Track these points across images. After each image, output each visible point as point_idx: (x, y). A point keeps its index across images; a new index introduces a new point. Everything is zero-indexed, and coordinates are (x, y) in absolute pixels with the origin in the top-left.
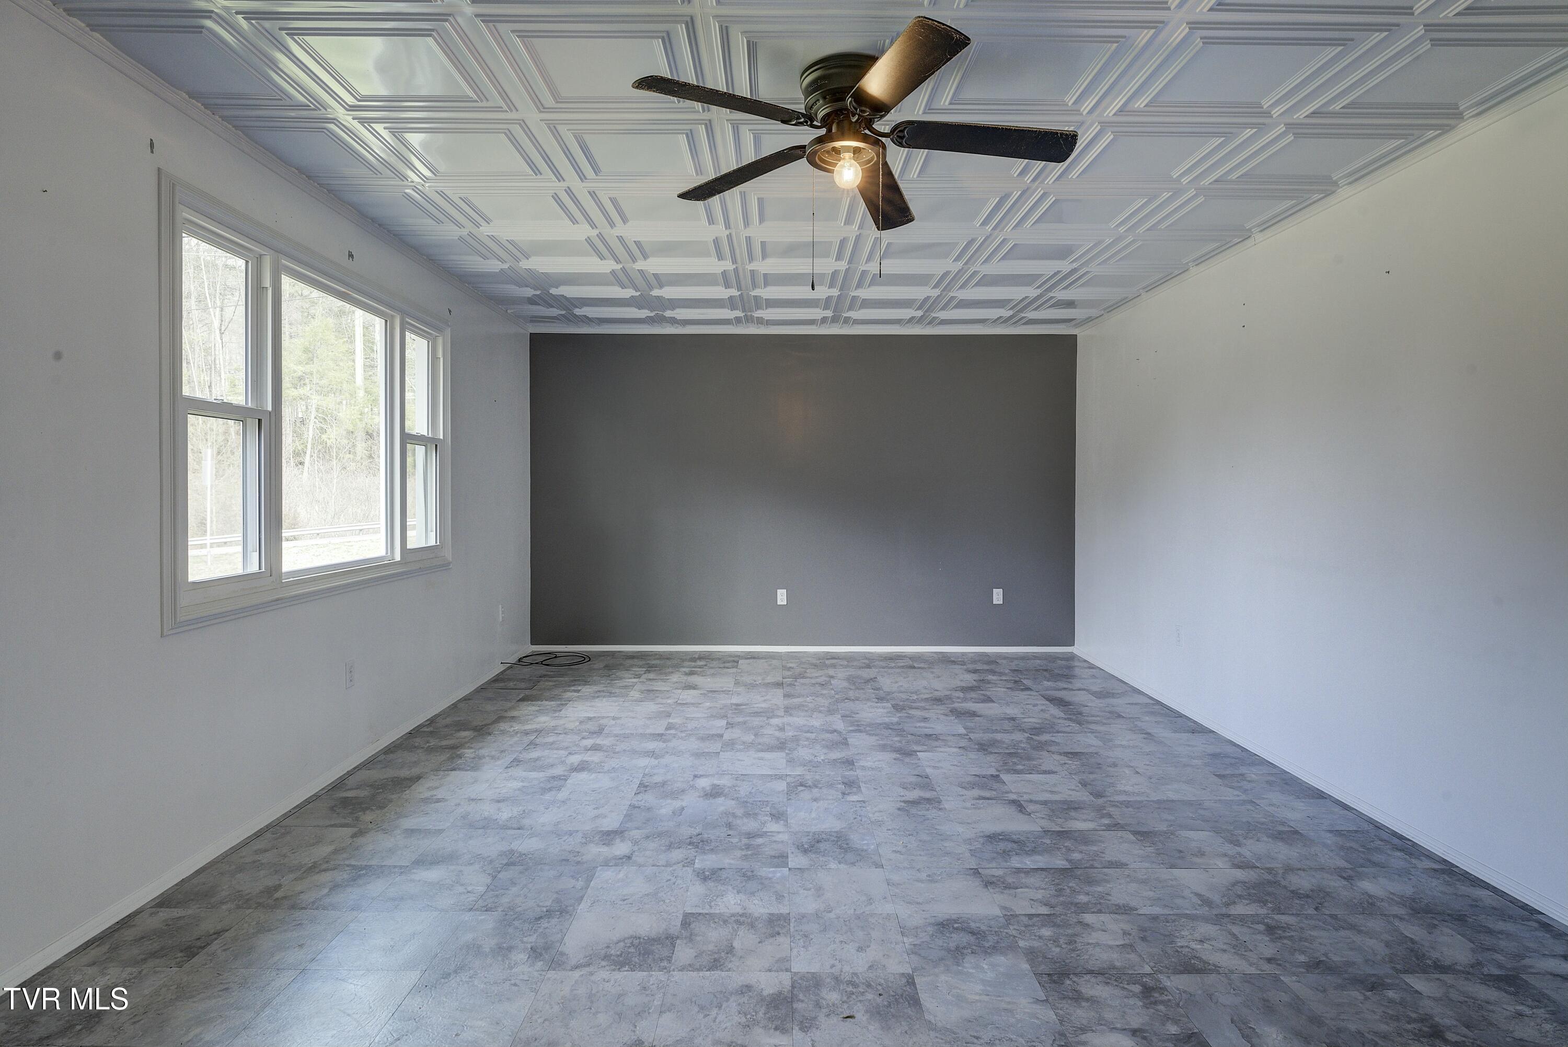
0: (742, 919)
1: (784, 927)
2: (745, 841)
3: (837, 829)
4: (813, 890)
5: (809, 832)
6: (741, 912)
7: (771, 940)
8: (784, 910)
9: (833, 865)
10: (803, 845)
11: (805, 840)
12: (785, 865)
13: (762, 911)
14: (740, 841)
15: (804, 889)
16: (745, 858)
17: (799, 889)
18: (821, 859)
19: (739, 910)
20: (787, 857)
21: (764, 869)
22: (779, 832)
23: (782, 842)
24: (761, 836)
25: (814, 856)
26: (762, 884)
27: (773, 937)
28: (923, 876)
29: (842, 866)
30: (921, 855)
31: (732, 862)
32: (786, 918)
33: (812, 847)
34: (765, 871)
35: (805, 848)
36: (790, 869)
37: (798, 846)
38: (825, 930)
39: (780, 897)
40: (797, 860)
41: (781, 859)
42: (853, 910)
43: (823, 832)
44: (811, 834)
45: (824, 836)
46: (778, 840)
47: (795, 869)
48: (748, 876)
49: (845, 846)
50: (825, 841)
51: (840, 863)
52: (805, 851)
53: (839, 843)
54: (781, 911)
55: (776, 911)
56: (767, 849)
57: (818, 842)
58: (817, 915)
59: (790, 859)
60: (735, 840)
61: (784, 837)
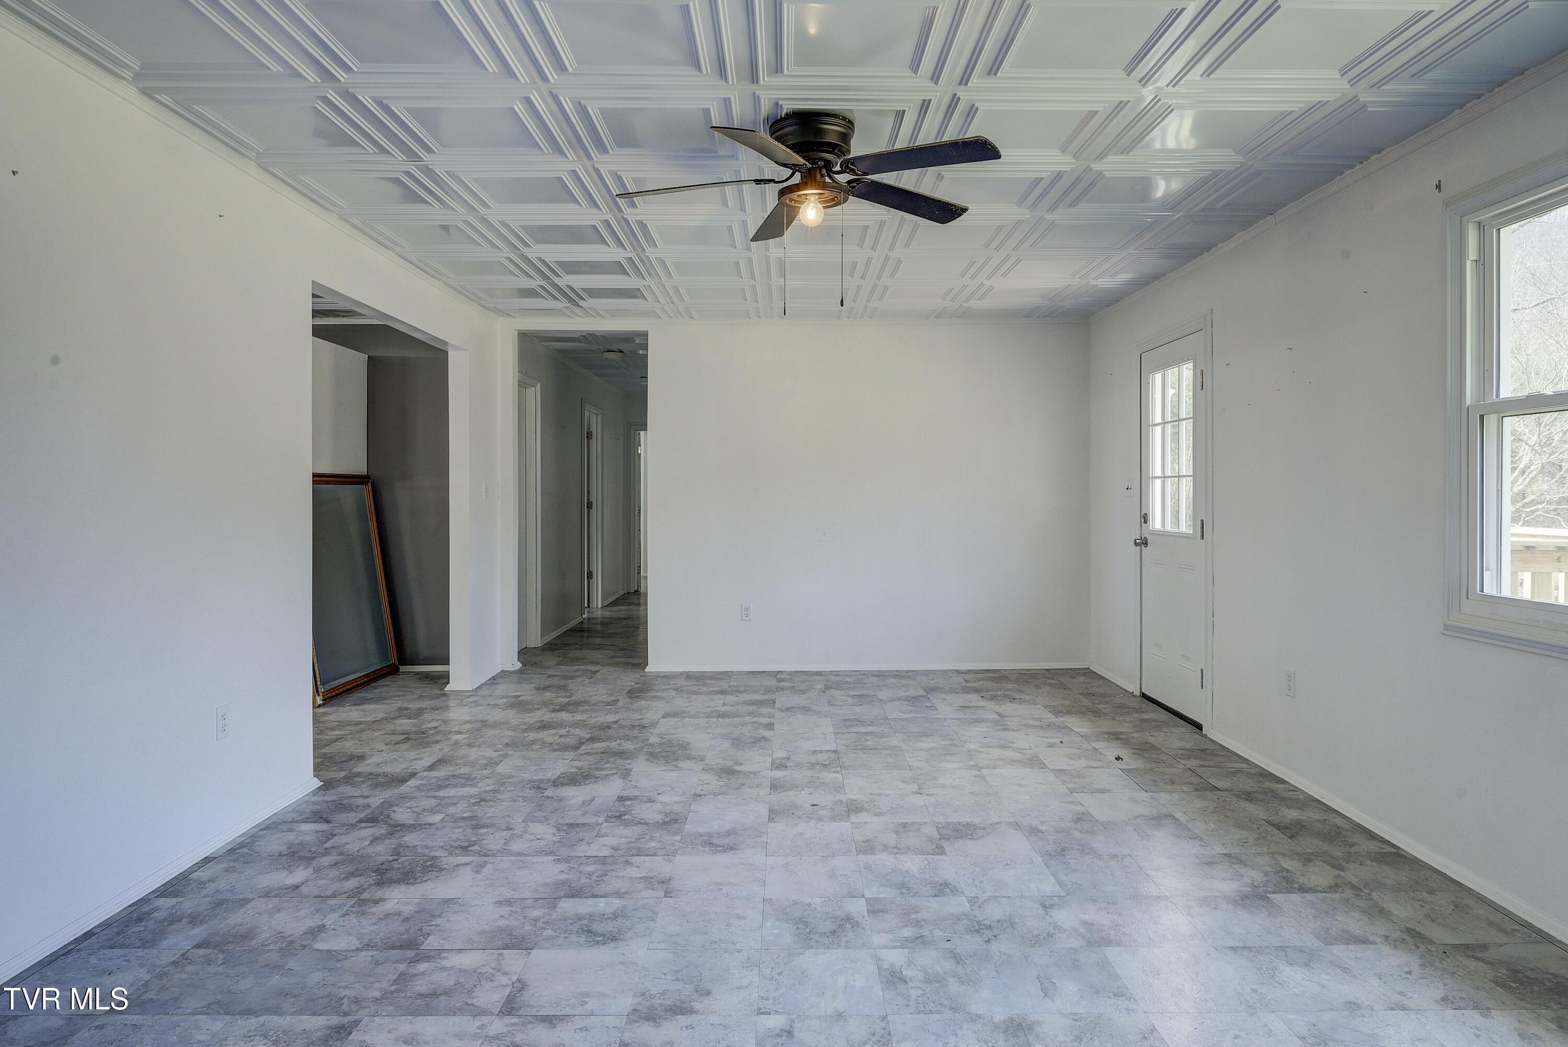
0: (896, 850)
1: (860, 846)
2: (925, 932)
3: (809, 952)
4: (838, 875)
5: (846, 947)
6: (898, 856)
7: (868, 838)
8: (862, 857)
9: (818, 901)
10: (852, 928)
11: (851, 935)
12: (868, 901)
13: (881, 856)
14: (931, 932)
15: (846, 875)
16: (916, 910)
17: (851, 876)
18: (830, 909)
19: (902, 857)
20: (869, 912)
21: (890, 896)
22: (886, 947)
23: (879, 932)
24: (907, 940)
25: (839, 913)
26: (888, 880)
27: (867, 840)
28: (725, 890)
29: (807, 900)
30: (716, 913)
31: (928, 904)
32: (859, 851)
33: (840, 925)
34: (887, 893)
35: (850, 923)
36: (863, 896)
37: (858, 926)
38: (827, 845)
39: (868, 867)
40: (857, 908)
41: (876, 909)
42: (803, 858)
43: (828, 948)
44: (843, 944)
45: (827, 941)
46: (884, 934)
47: (857, 897)
48: (903, 888)
49: (801, 926)
50: (824, 933)
51: (810, 904)
52: (848, 919)
53: (808, 930)
54: (864, 856)
55: (869, 856)
56: (894, 921)
57: (834, 931)
58: (834, 855)
59: (865, 909)
60: (937, 933)
61: (878, 940)
